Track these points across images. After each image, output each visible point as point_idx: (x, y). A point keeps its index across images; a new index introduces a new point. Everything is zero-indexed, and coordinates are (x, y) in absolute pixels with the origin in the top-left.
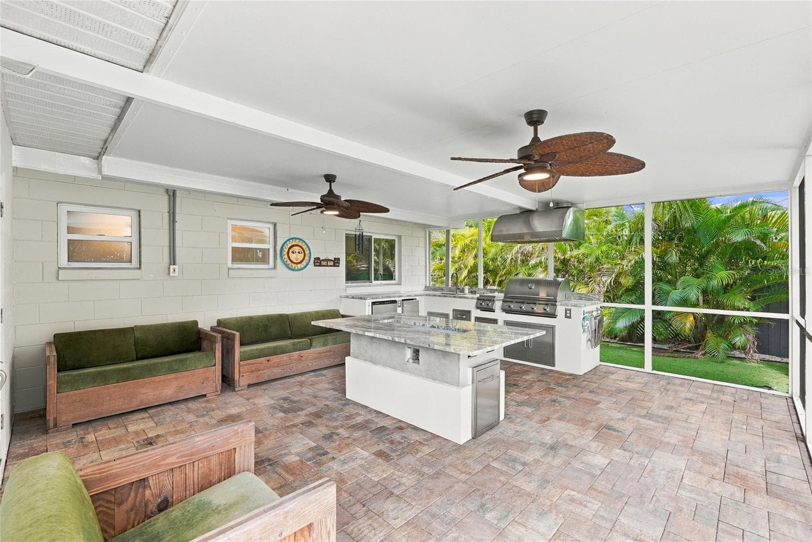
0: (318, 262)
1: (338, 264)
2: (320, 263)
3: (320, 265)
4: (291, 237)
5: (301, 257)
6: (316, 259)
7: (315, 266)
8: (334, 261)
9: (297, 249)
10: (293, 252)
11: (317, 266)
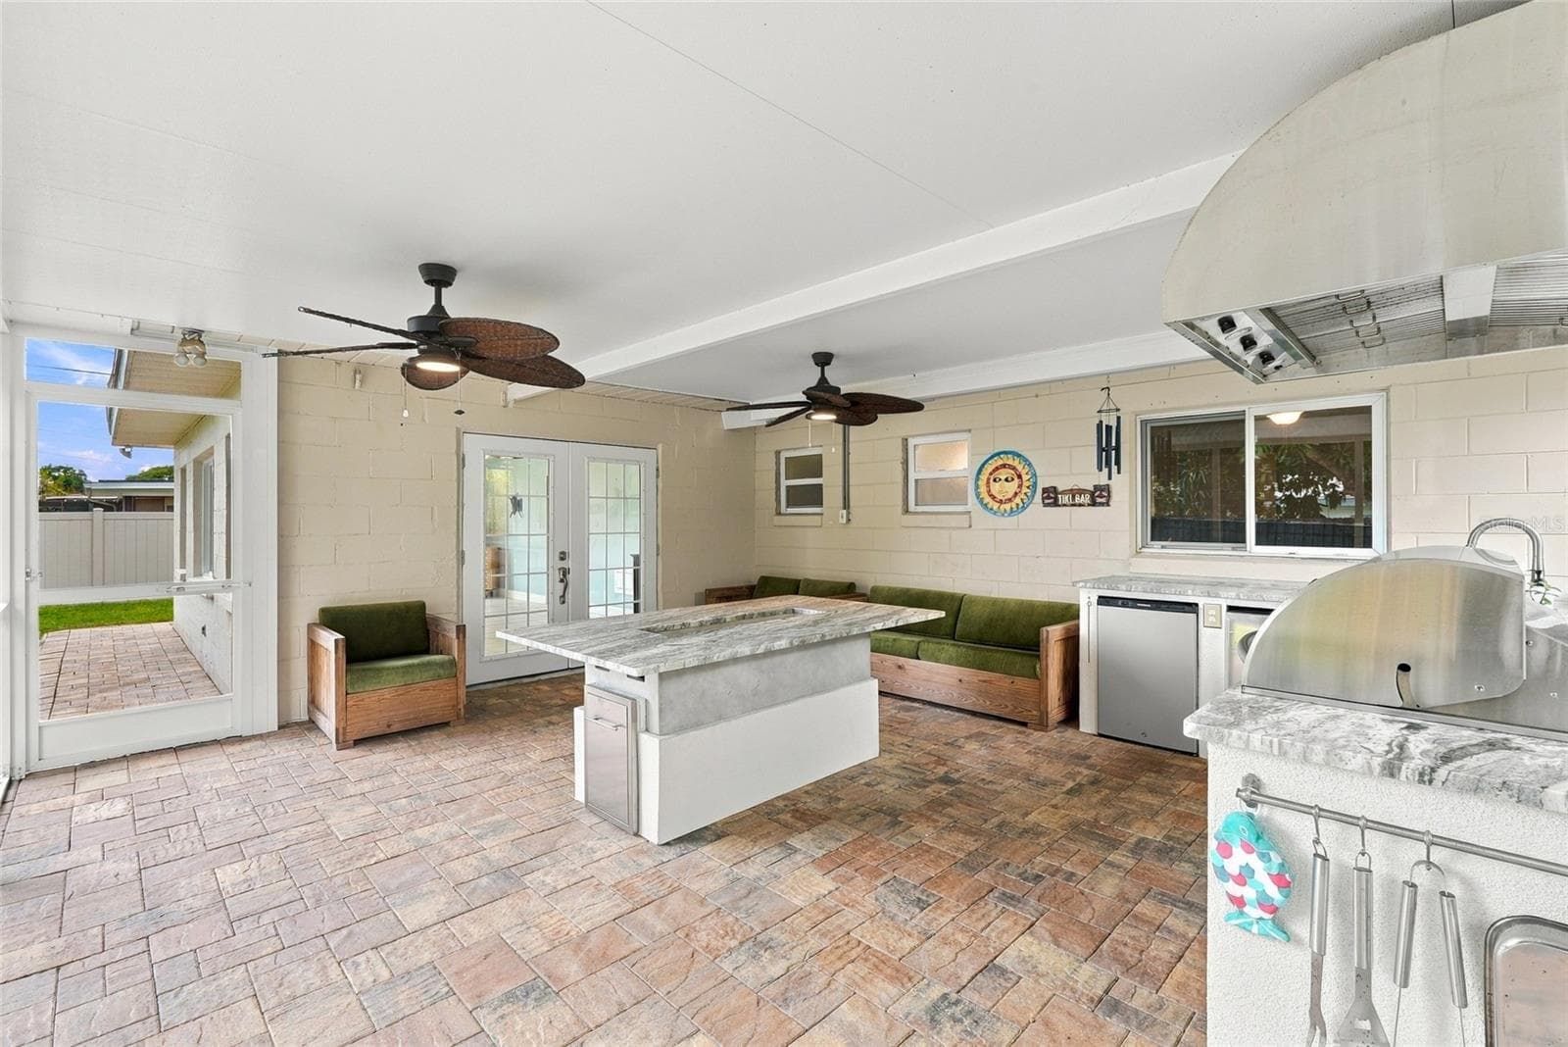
0: (1052, 497)
1: (1103, 500)
2: (1056, 499)
3: (1055, 504)
4: (996, 451)
5: (1013, 487)
6: (1045, 490)
7: (1046, 505)
8: (1092, 494)
9: (1003, 474)
10: (995, 480)
11: (1048, 505)
